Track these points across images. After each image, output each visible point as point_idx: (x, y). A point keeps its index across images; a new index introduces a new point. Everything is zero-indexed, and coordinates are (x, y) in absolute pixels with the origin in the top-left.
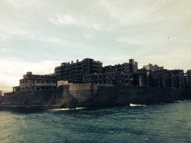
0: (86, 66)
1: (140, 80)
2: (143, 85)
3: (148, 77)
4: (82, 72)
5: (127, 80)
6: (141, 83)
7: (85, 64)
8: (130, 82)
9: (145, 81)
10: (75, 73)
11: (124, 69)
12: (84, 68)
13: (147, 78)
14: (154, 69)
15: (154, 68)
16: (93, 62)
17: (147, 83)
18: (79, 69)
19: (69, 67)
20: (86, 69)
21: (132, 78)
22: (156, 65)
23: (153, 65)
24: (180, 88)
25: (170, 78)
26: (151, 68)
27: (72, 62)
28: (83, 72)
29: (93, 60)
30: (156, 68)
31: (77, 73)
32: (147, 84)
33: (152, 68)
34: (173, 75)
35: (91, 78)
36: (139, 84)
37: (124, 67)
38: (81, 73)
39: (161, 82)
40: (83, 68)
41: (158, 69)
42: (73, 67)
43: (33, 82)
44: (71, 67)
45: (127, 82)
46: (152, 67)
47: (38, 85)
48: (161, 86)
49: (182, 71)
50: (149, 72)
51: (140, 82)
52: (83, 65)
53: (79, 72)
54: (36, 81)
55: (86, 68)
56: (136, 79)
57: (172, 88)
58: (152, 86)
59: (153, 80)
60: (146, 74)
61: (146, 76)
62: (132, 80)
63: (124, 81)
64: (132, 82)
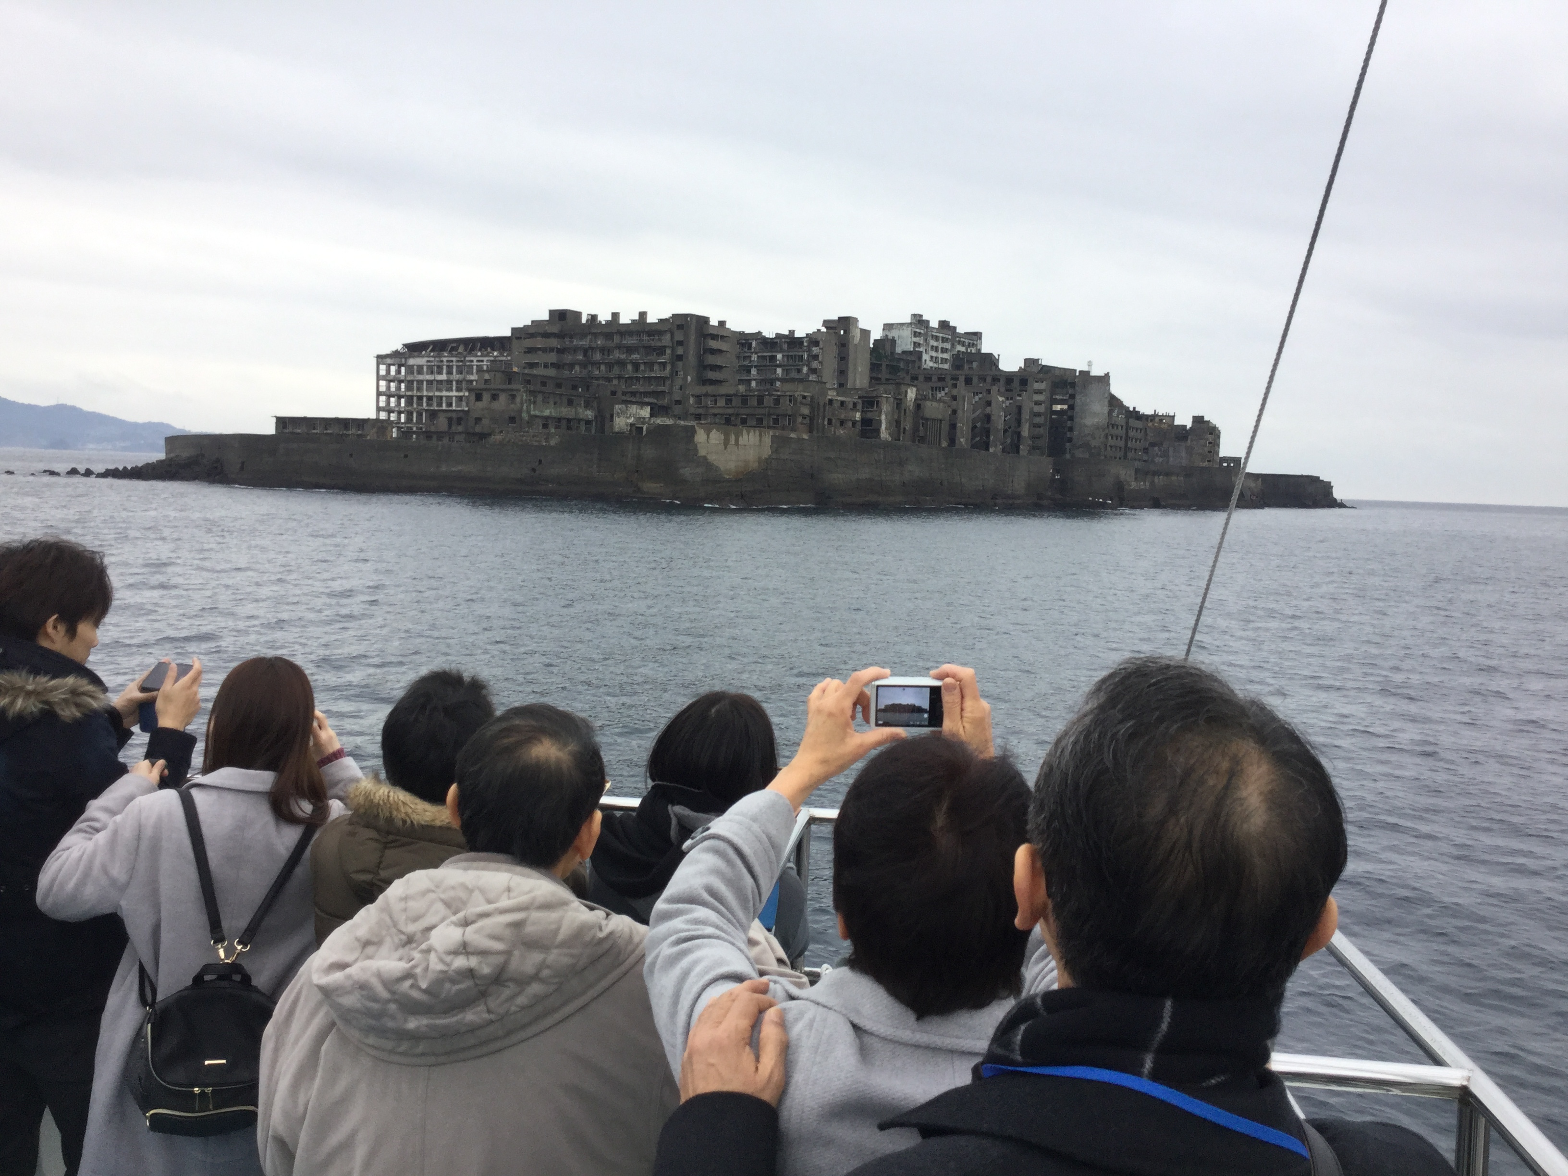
0: (680, 343)
1: (883, 417)
2: (892, 436)
3: (911, 408)
4: (663, 365)
5: (842, 417)
6: (886, 429)
7: (679, 336)
8: (850, 424)
9: (898, 423)
10: (630, 367)
11: (816, 357)
12: (673, 349)
14: (933, 343)
15: (936, 338)
16: (711, 331)
17: (905, 429)
18: (649, 349)
19: (595, 335)
20: (680, 358)
21: (858, 411)
22: (944, 325)
23: (934, 324)
24: (1021, 452)
25: (988, 410)
26: (920, 340)
27: (615, 315)
28: (668, 368)
29: (705, 320)
30: (944, 340)
31: (636, 366)
32: (904, 433)
33: (926, 340)
34: (1001, 399)
35: (721, 402)
36: (878, 431)
37: (815, 350)
38: (656, 367)
39: (953, 426)
40: (668, 351)
41: (953, 346)
42: (617, 339)
43: (535, 402)
44: (609, 336)
45: (842, 423)
46: (926, 334)
47: (547, 413)
48: (952, 441)
50: (914, 389)
51: (883, 427)
52: (666, 340)
53: (650, 365)
54: (540, 398)
55: (680, 351)
56: (869, 415)
57: (991, 450)
58: (919, 441)
59: (927, 419)
60: (906, 396)
61: (903, 406)
62: (858, 416)
63: (834, 421)
64: (859, 426)
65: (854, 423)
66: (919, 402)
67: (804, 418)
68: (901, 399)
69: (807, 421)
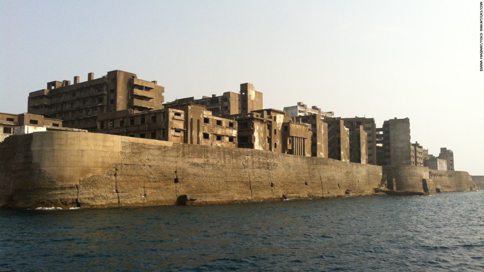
1: (256, 134)
2: (264, 148)
3: (280, 129)
4: (102, 107)
5: (219, 132)
6: (259, 143)
7: (112, 86)
8: (227, 139)
9: (270, 139)
10: (84, 112)
13: (275, 130)
15: (311, 114)
16: (136, 83)
17: (275, 144)
19: (67, 93)
21: (235, 129)
22: (314, 108)
23: (309, 107)
24: (362, 162)
27: (76, 79)
28: (105, 109)
31: (87, 110)
32: (275, 147)
35: (117, 124)
38: (98, 110)
40: (105, 98)
42: (78, 95)
44: (74, 93)
45: (219, 138)
46: (305, 112)
48: (314, 153)
49: (371, 121)
50: (282, 116)
53: (95, 109)
55: (113, 97)
56: (245, 133)
57: (344, 160)
58: (288, 153)
59: (293, 137)
60: (275, 120)
61: (273, 128)
62: (234, 133)
63: (210, 135)
64: (236, 140)
65: (231, 139)
66: (286, 125)
67: (177, 131)
68: (271, 122)
69: (181, 134)
